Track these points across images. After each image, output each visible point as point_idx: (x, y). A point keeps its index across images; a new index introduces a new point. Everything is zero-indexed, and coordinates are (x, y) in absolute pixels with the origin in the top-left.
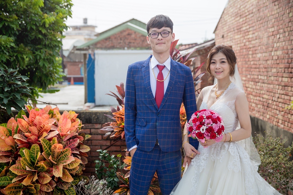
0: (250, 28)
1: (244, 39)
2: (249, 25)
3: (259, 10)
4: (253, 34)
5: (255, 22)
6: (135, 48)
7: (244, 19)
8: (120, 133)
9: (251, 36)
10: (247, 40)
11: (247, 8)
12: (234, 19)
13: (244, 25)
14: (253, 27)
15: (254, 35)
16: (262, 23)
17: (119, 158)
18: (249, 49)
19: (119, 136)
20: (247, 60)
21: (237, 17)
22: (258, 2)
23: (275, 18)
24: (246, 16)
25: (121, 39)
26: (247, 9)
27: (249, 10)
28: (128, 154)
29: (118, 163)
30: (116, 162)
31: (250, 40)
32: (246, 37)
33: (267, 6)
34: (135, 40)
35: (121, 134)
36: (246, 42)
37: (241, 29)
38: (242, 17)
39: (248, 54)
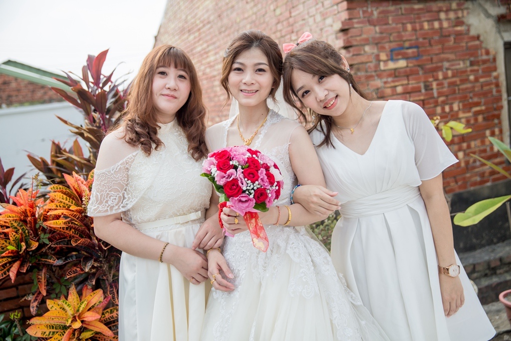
0: (208, 46)
1: (202, 64)
2: (207, 42)
3: (219, 16)
4: (216, 54)
5: (215, 36)
6: (21, 103)
7: (197, 34)
8: (5, 270)
9: (212, 58)
10: (207, 65)
11: (198, 16)
12: (180, 38)
13: (197, 45)
14: (214, 43)
15: (218, 56)
16: (229, 35)
17: (16, 320)
18: (213, 79)
19: (4, 276)
20: (212, 95)
21: (184, 34)
22: (217, 4)
23: (251, 23)
24: (199, 30)
26: (199, 19)
27: (202, 19)
28: (35, 308)
29: (16, 331)
30: (10, 329)
31: (212, 64)
32: (204, 62)
33: (233, 7)
35: (8, 271)
36: (206, 68)
37: (194, 51)
38: (191, 32)
39: (213, 87)
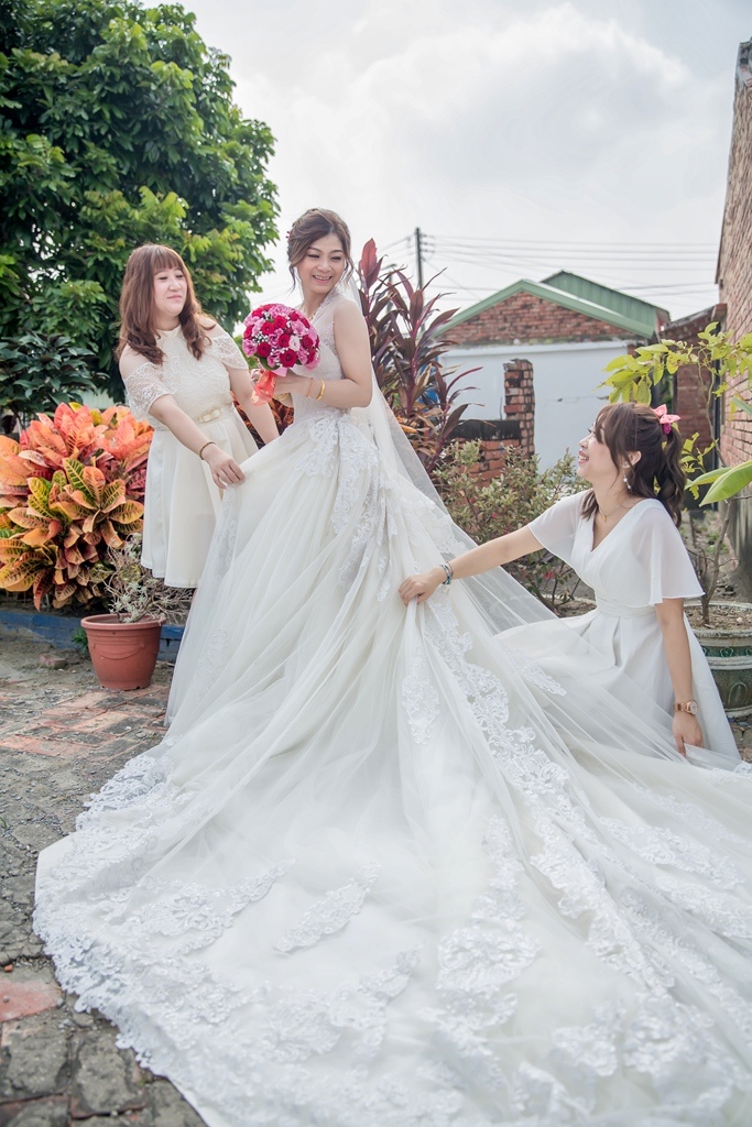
25: (505, 320)
34: (541, 319)
